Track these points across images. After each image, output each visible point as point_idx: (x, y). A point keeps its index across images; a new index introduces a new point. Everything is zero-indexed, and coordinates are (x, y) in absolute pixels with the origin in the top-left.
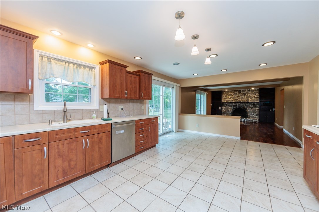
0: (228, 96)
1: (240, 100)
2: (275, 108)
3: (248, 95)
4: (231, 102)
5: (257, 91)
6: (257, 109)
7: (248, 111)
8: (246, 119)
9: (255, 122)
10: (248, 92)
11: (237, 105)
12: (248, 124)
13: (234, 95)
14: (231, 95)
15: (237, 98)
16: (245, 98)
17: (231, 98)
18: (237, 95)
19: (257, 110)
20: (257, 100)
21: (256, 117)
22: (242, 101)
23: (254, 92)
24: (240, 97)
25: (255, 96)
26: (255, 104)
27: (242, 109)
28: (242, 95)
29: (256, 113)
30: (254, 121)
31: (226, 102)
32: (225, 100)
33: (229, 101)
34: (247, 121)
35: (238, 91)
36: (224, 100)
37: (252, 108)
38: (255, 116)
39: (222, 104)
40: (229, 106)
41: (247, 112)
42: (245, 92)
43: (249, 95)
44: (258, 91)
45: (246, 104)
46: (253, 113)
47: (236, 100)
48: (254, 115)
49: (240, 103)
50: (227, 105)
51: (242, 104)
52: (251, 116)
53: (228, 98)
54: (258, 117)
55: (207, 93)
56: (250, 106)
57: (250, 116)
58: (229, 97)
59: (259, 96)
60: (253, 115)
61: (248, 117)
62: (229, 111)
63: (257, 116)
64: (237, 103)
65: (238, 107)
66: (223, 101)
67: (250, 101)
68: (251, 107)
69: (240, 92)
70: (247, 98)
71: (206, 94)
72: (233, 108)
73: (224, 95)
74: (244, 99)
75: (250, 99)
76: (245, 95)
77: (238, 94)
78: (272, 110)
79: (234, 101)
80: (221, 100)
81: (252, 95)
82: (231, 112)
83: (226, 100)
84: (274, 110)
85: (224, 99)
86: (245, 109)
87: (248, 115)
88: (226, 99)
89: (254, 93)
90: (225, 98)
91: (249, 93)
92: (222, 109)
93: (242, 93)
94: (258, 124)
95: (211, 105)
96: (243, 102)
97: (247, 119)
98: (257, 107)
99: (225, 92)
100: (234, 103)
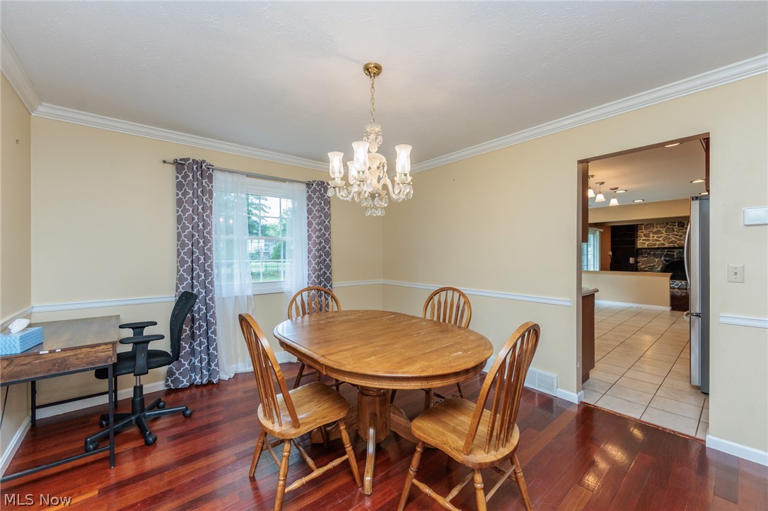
0: (651, 235)
4: (658, 248)
11: (675, 254)
13: (666, 232)
14: (658, 232)
15: (673, 239)
17: (660, 239)
18: (675, 233)
24: (681, 236)
31: (646, 247)
32: (645, 243)
33: (655, 244)
35: (676, 224)
36: (642, 243)
39: (637, 253)
40: (655, 255)
47: (671, 242)
50: (649, 254)
53: (651, 238)
55: (602, 230)
58: (653, 237)
62: (654, 266)
65: (677, 258)
66: (639, 246)
69: (683, 226)
71: (600, 232)
72: (664, 260)
73: (642, 232)
77: (675, 230)
79: (667, 245)
80: (634, 243)
82: (659, 269)
83: (647, 243)
85: (641, 241)
88: (647, 240)
90: (643, 240)
92: (637, 262)
95: (611, 253)
99: (643, 227)
100: (666, 250)
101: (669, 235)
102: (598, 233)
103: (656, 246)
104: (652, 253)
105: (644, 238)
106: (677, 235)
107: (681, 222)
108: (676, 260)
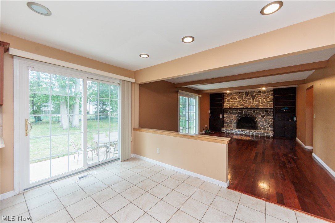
0: (231, 100)
1: (248, 105)
2: (296, 117)
3: (258, 98)
4: (234, 109)
5: (270, 93)
6: (270, 117)
7: (259, 120)
8: (255, 132)
9: (268, 137)
10: (257, 94)
11: (243, 112)
12: (258, 138)
13: (239, 99)
14: (234, 99)
15: (243, 103)
16: (254, 102)
17: (236, 103)
18: (243, 99)
19: (270, 119)
20: (271, 105)
21: (270, 129)
22: (249, 107)
23: (266, 93)
24: (247, 101)
25: (267, 100)
26: (268, 111)
27: (249, 117)
28: (249, 99)
30: (266, 135)
31: (228, 108)
32: (227, 105)
33: (233, 106)
34: (256, 135)
35: (244, 93)
36: (226, 105)
37: (263, 117)
38: (268, 127)
39: (223, 111)
40: (233, 113)
41: (256, 121)
42: (254, 95)
44: (272, 93)
45: (255, 111)
46: (264, 124)
47: (241, 105)
48: (266, 127)
49: (247, 110)
50: (230, 112)
51: (250, 111)
52: (262, 127)
53: (231, 102)
54: (272, 129)
55: (201, 96)
56: (261, 113)
57: (261, 128)
58: (232, 102)
59: (273, 99)
60: (265, 125)
61: (259, 128)
62: (232, 120)
63: (270, 127)
64: (243, 110)
66: (225, 107)
67: (260, 107)
68: (262, 115)
69: (248, 95)
70: (257, 103)
71: (199, 97)
72: (238, 116)
73: (226, 99)
74: (253, 104)
75: (260, 104)
76: (253, 98)
77: (244, 97)
78: (292, 120)
79: (239, 107)
80: (221, 105)
81: (263, 98)
82: (235, 122)
83: (229, 105)
84: (295, 119)
85: (226, 104)
86: (254, 117)
87: (257, 126)
88: (229, 104)
89: (266, 95)
90: (227, 103)
91: (259, 95)
92: (223, 117)
93: (249, 96)
94: (272, 139)
95: (209, 112)
96: (251, 108)
97: (257, 132)
98: (270, 115)
99: (227, 95)
100: (239, 110)
102: (197, 97)
103: (233, 108)
104: (231, 112)
105: (227, 102)
106: (244, 101)
107: (247, 92)
108: (244, 116)
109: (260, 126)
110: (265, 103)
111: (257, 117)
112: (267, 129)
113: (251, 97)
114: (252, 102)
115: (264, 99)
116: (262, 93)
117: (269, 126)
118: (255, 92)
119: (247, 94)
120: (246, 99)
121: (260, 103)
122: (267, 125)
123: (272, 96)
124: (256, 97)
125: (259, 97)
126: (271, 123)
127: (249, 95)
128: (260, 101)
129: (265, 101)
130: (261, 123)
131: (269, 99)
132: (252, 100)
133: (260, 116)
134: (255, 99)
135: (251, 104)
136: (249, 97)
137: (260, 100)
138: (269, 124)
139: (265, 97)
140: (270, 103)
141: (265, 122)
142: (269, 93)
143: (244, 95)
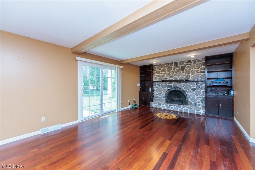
0: (160, 72)
1: (177, 76)
2: (233, 90)
5: (202, 62)
6: (202, 90)
7: (189, 94)
8: (184, 108)
9: (199, 115)
10: (187, 64)
11: (173, 85)
12: (187, 116)
13: (168, 70)
14: (164, 70)
15: (172, 75)
16: (184, 74)
17: (165, 75)
18: (173, 70)
19: (202, 93)
20: (202, 76)
21: (201, 104)
22: (179, 79)
23: (197, 63)
25: (199, 70)
26: (199, 84)
27: (179, 91)
28: (179, 70)
29: (200, 98)
30: (196, 111)
31: (158, 80)
32: (157, 78)
33: (162, 78)
34: (186, 111)
35: (173, 64)
36: (156, 77)
37: (194, 90)
38: (200, 103)
40: (162, 86)
41: (186, 95)
42: (184, 65)
43: (190, 69)
44: (204, 62)
45: (185, 84)
46: (195, 98)
47: (170, 77)
48: (197, 102)
49: (176, 82)
51: (180, 83)
52: (193, 102)
54: (204, 104)
55: (122, 67)
56: (192, 86)
57: (191, 103)
58: (161, 73)
59: (205, 69)
60: (196, 100)
61: (189, 103)
62: (161, 93)
63: (202, 103)
64: (172, 82)
65: (174, 88)
66: (154, 80)
67: (190, 79)
68: (192, 88)
69: (177, 66)
70: (186, 74)
72: (167, 89)
73: (156, 71)
75: (191, 76)
76: (183, 69)
77: (173, 68)
78: (228, 94)
79: (168, 79)
81: (193, 69)
82: (164, 96)
83: (158, 77)
84: (232, 93)
85: (155, 76)
86: (183, 91)
87: (187, 101)
88: (158, 76)
89: (197, 65)
90: (156, 76)
91: (189, 66)
92: (153, 91)
94: (204, 118)
95: (139, 85)
96: (181, 81)
97: (186, 108)
98: (201, 88)
99: (156, 67)
100: (168, 83)
101: (170, 72)
103: (163, 80)
104: (160, 84)
105: (157, 74)
106: (174, 72)
108: (173, 90)
109: (191, 101)
110: (196, 74)
111: (187, 90)
112: (198, 104)
113: (180, 68)
114: (181, 73)
115: (195, 70)
116: (192, 63)
117: (201, 100)
118: (185, 62)
119: (176, 64)
120: (175, 71)
121: (190, 74)
122: (198, 100)
123: (203, 66)
124: (186, 68)
125: (189, 68)
126: (203, 98)
127: (179, 65)
128: (190, 72)
129: (196, 72)
130: (191, 97)
131: (201, 70)
132: (181, 71)
133: (191, 90)
134: (185, 70)
135: (181, 76)
136: (178, 68)
137: (190, 70)
138: (201, 99)
139: (195, 67)
140: (202, 74)
141: (196, 96)
142: (200, 62)
143: (173, 66)
